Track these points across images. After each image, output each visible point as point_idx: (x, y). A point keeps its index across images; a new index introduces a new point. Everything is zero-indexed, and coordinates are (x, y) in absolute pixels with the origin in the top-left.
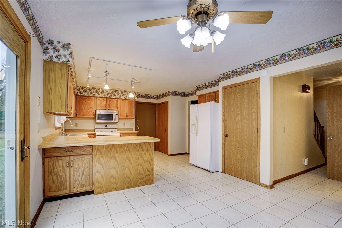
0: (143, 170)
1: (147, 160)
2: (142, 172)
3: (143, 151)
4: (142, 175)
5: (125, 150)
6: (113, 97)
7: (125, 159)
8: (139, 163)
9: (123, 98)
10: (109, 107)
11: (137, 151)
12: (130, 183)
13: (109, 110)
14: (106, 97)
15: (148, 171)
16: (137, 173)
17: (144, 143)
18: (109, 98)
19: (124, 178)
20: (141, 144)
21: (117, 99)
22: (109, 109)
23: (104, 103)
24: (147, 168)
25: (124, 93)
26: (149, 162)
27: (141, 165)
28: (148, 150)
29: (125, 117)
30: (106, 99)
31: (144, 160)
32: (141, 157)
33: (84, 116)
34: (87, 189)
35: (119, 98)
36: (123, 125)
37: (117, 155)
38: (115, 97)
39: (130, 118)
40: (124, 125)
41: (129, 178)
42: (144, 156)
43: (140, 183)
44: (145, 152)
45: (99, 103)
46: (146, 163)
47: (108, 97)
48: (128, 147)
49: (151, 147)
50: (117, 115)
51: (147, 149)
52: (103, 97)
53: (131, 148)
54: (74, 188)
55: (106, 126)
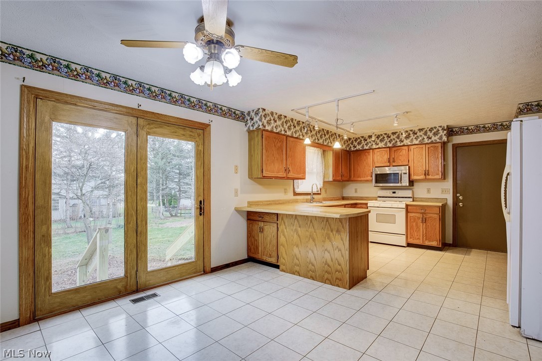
0: (332, 261)
1: (337, 247)
2: (329, 262)
3: (332, 231)
4: (330, 267)
5: (309, 224)
6: (399, 144)
7: (309, 236)
8: (326, 248)
9: (417, 142)
10: (394, 161)
11: (322, 228)
12: (314, 272)
13: (393, 166)
14: (387, 146)
15: (340, 265)
16: (323, 262)
17: (333, 218)
18: (393, 147)
19: (308, 262)
20: (329, 220)
21: (406, 146)
22: (394, 164)
23: (386, 157)
24: (337, 259)
25: (419, 134)
26: (341, 251)
27: (329, 252)
28: (338, 231)
29: (422, 177)
30: (388, 149)
31: (332, 244)
32: (328, 238)
33: (359, 179)
34: (273, 260)
35: (409, 144)
36: (426, 190)
37: (300, 229)
38: (402, 144)
39: (433, 177)
40: (429, 191)
41: (313, 265)
42: (333, 238)
43: (327, 279)
44: (334, 233)
45: (378, 157)
46: (335, 251)
47: (390, 145)
48: (311, 221)
49: (343, 227)
50: (406, 173)
51: (338, 228)
52: (384, 146)
53: (316, 223)
54: (264, 255)
55: (394, 193)
